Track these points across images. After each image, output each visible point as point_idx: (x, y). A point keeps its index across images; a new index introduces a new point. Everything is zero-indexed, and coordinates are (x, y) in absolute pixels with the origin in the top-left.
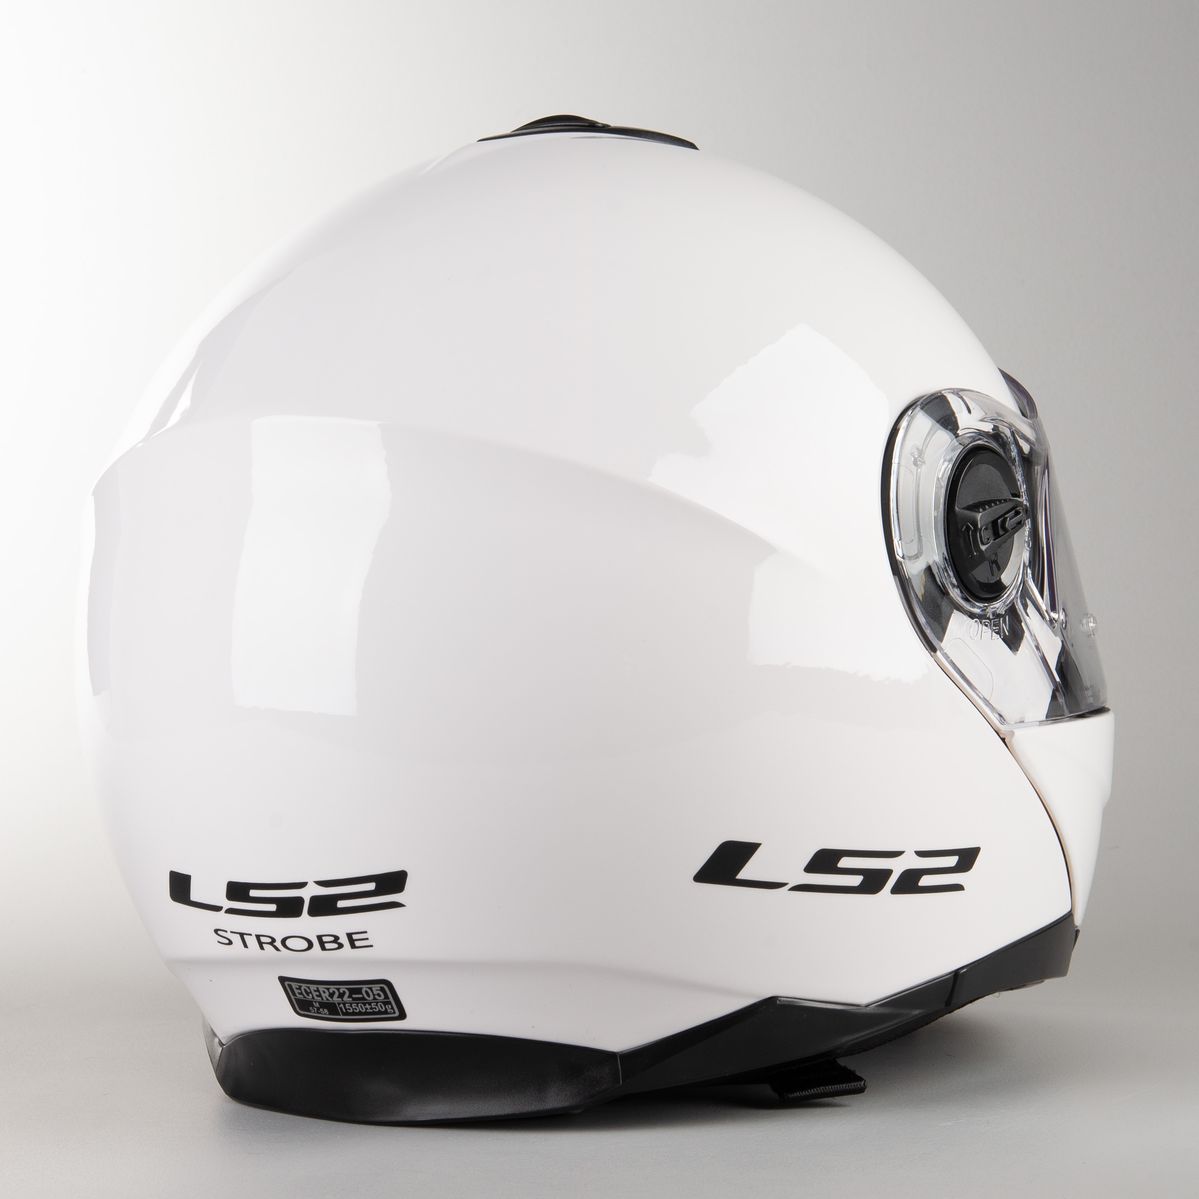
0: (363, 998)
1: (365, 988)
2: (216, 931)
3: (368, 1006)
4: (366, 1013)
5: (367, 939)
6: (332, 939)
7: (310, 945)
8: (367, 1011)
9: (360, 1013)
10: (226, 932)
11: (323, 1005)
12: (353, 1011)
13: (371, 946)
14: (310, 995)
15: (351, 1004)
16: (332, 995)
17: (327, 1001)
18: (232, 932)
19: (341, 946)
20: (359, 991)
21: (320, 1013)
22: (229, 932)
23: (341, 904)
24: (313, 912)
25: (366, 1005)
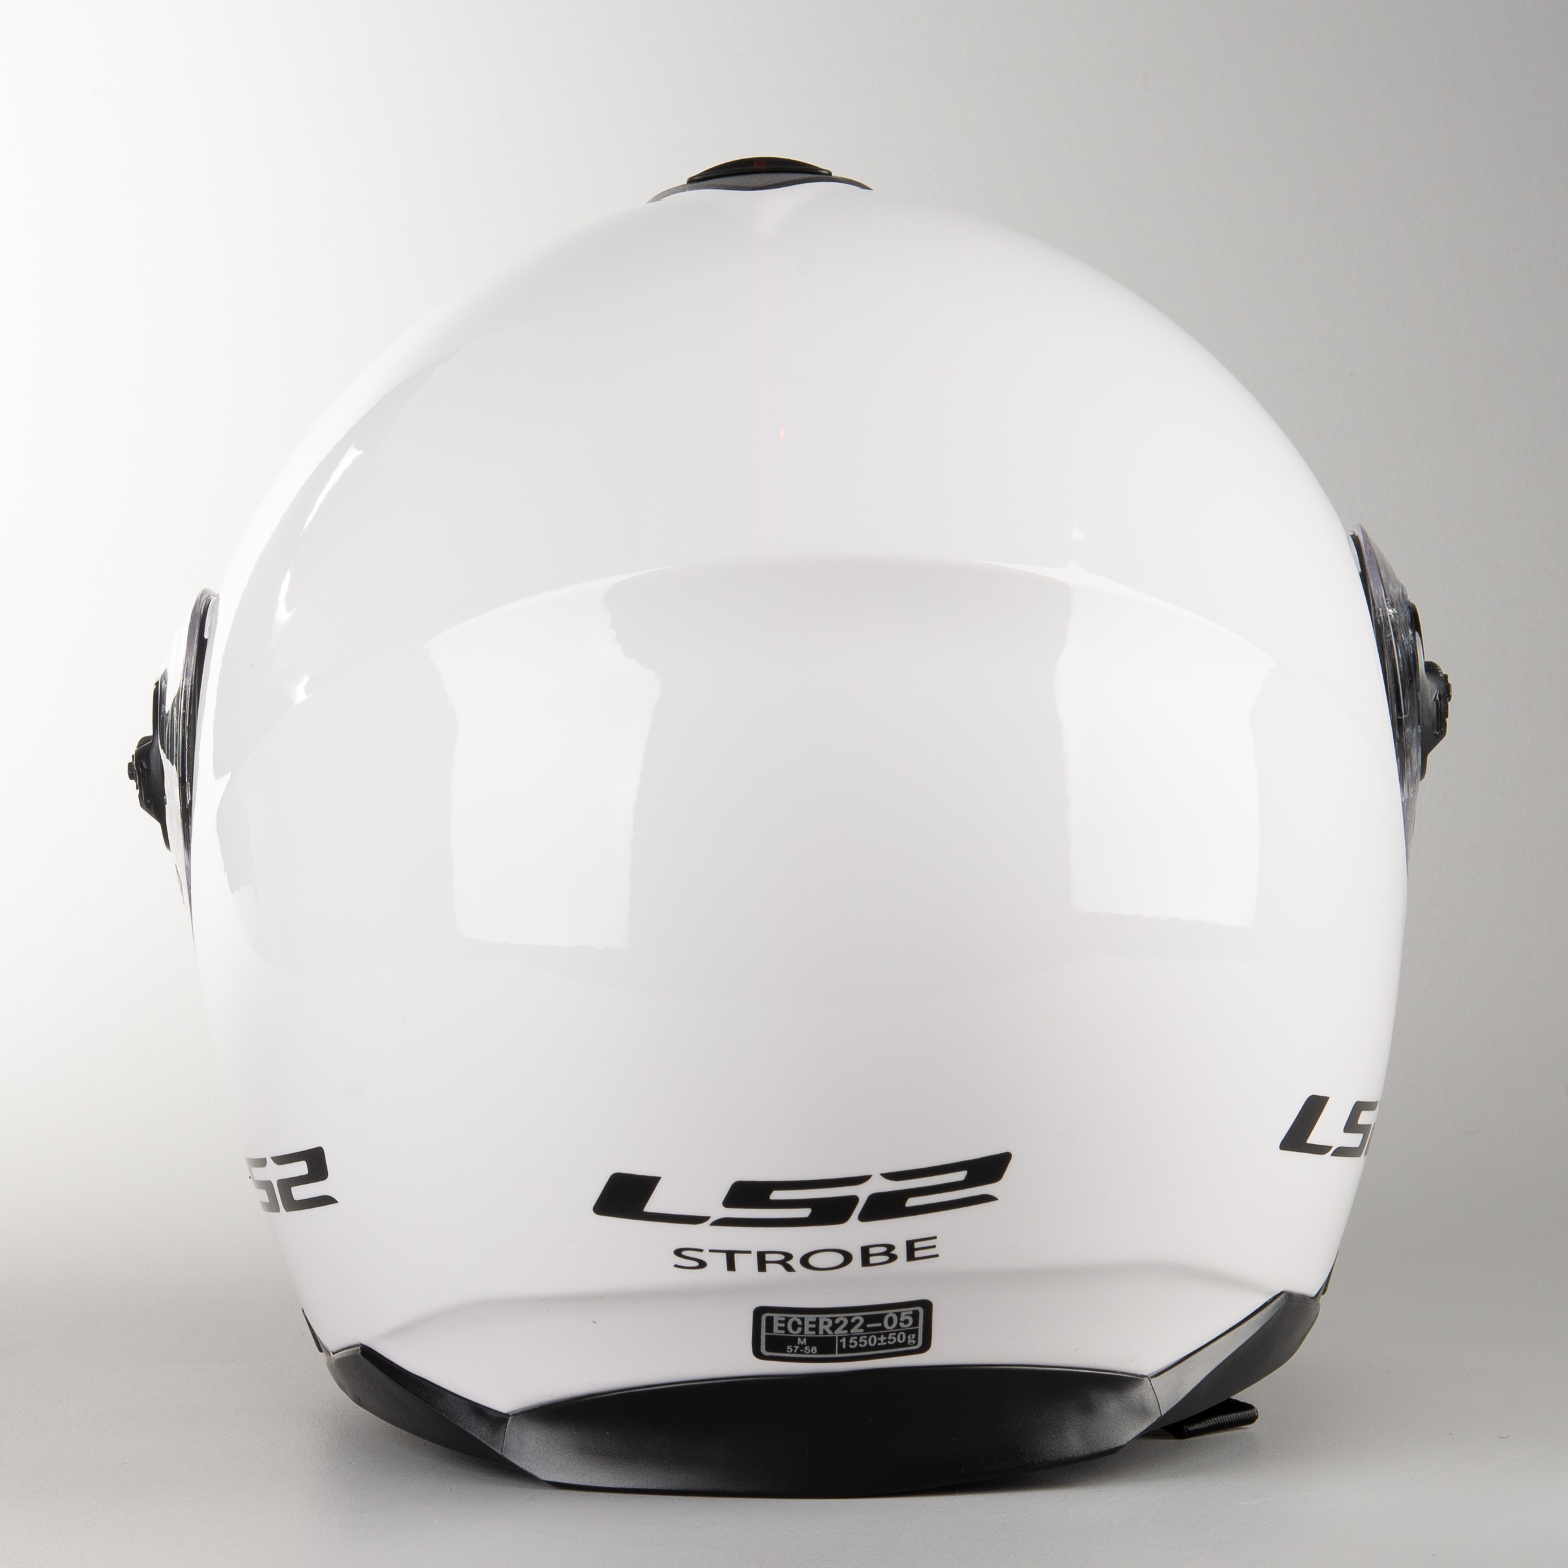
0: (883, 1328)
1: (891, 1313)
2: (678, 1252)
3: (882, 1338)
4: (877, 1348)
5: (934, 1247)
6: (884, 1249)
7: (848, 1258)
8: (879, 1344)
9: (868, 1348)
10: (701, 1251)
11: (811, 1342)
12: (858, 1346)
13: (937, 1256)
14: (799, 1330)
15: (859, 1337)
16: (834, 1327)
17: (825, 1336)
18: (711, 1251)
19: (893, 1258)
20: (880, 1318)
21: (803, 1353)
22: (706, 1251)
23: (912, 1202)
24: (865, 1217)
25: (884, 1336)
